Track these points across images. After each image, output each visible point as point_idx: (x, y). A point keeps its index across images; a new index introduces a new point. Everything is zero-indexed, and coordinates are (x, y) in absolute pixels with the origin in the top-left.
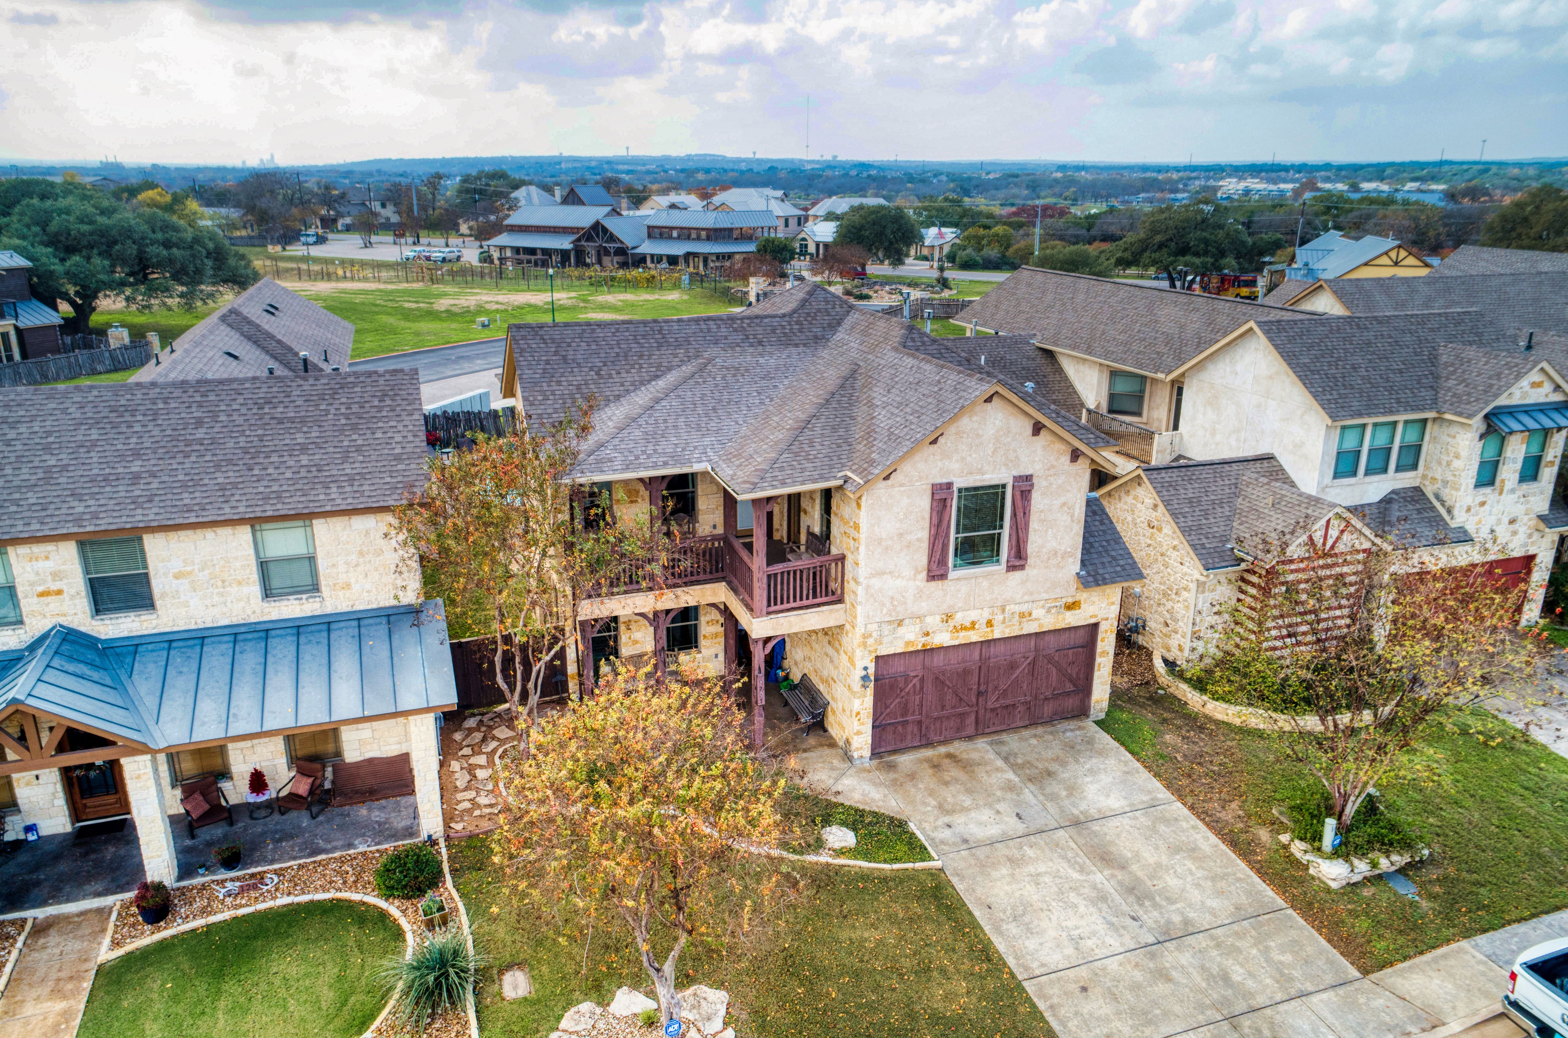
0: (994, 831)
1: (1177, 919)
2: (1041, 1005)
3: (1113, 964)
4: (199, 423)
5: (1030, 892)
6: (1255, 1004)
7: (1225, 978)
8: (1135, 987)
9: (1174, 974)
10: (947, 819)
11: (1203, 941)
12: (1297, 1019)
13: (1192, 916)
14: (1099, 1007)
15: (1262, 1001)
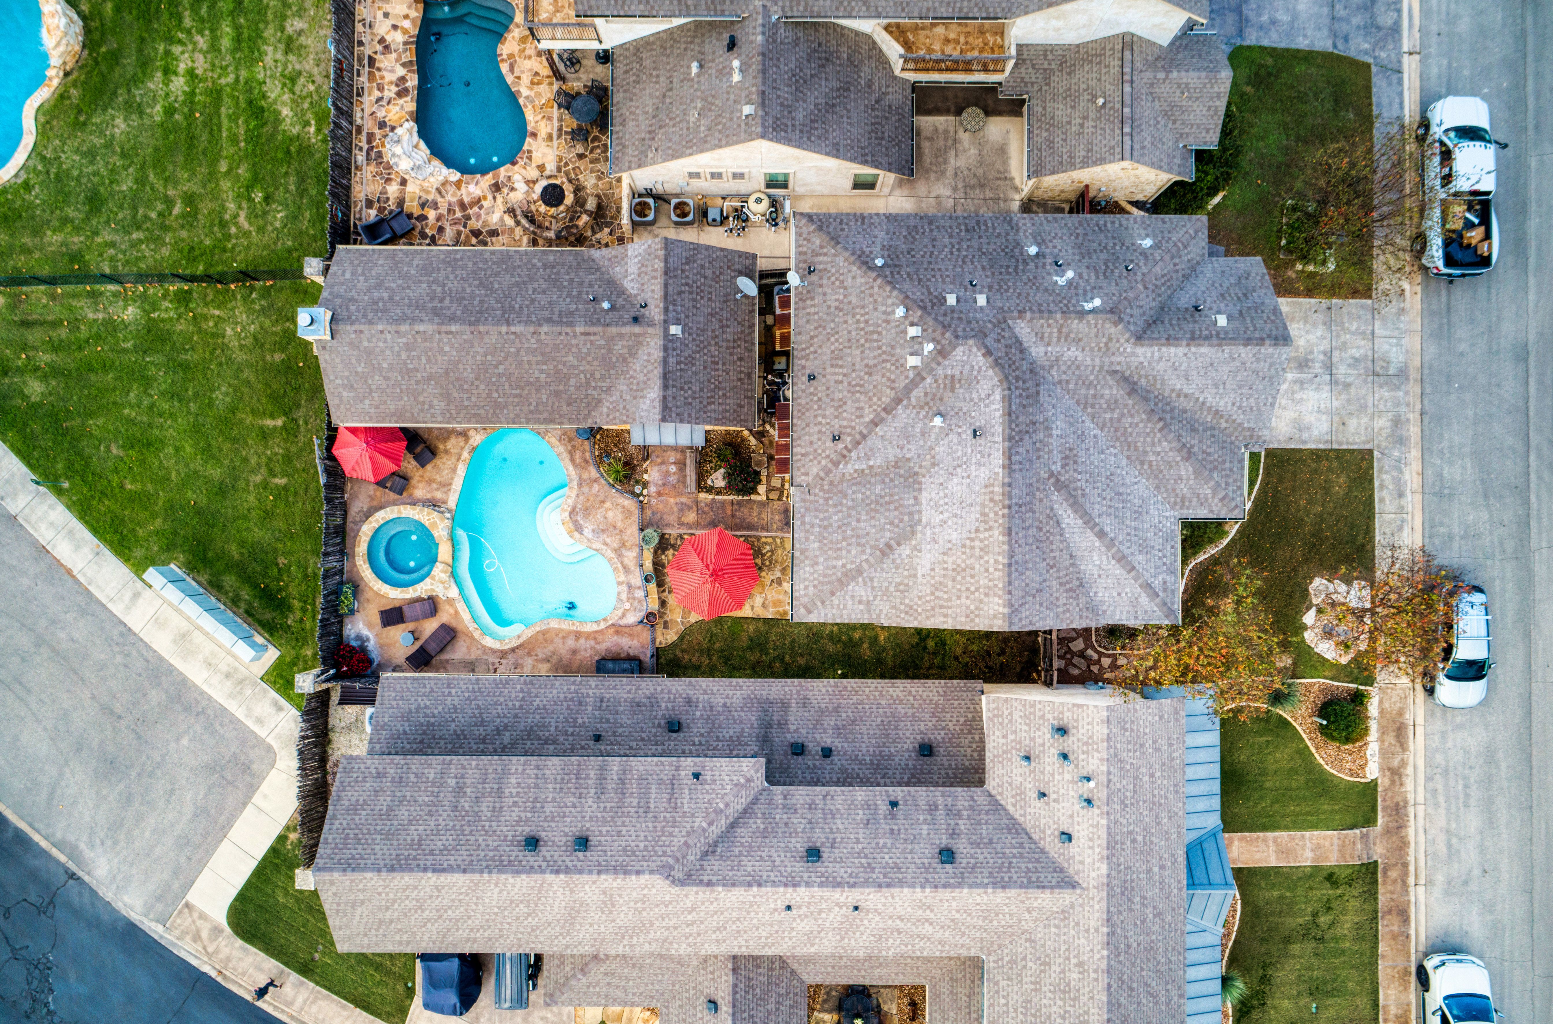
1: (1321, 357)
2: (1344, 447)
3: (1336, 404)
4: (1134, 841)
5: (1289, 415)
6: (1371, 358)
7: (1357, 360)
8: (1349, 401)
9: (1348, 380)
11: (1336, 355)
12: (1383, 346)
13: (1322, 348)
14: (1353, 423)
15: (1370, 353)
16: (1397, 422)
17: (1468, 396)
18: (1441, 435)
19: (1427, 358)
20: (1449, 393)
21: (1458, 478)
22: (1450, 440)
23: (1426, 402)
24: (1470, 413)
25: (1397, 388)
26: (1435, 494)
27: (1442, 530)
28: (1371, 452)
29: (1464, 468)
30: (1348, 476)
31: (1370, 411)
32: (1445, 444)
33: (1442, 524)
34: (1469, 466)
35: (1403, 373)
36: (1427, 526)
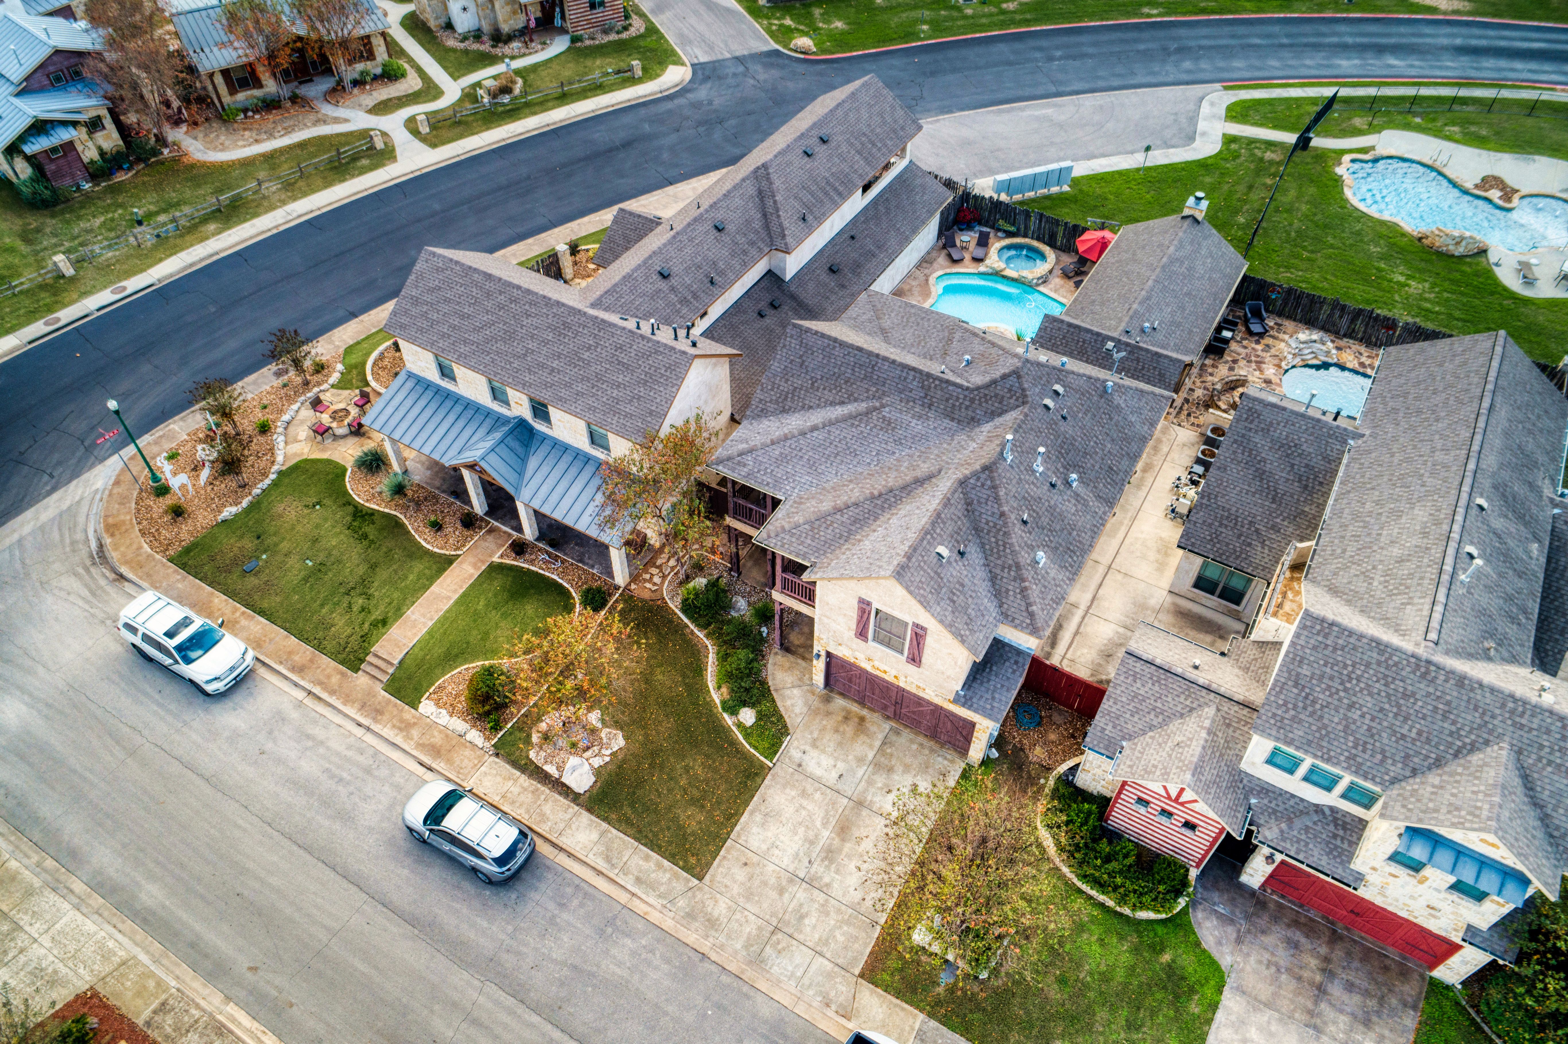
0: (818, 772)
1: (827, 880)
2: (722, 853)
3: (771, 867)
5: (789, 811)
6: (796, 935)
7: (802, 917)
8: (765, 883)
9: (787, 895)
10: (807, 748)
11: (821, 897)
12: (800, 956)
13: (835, 885)
14: (740, 874)
15: (801, 937)
16: (712, 923)
17: (689, 1018)
18: (668, 961)
19: (759, 998)
20: (707, 998)
21: (614, 951)
22: (656, 968)
23: (713, 968)
24: (670, 1009)
25: (746, 947)
26: (615, 917)
27: (575, 902)
28: (700, 879)
29: (619, 964)
30: (693, 834)
31: (741, 901)
32: (657, 962)
33: (581, 905)
34: (618, 971)
35: (758, 961)
36: (591, 890)
